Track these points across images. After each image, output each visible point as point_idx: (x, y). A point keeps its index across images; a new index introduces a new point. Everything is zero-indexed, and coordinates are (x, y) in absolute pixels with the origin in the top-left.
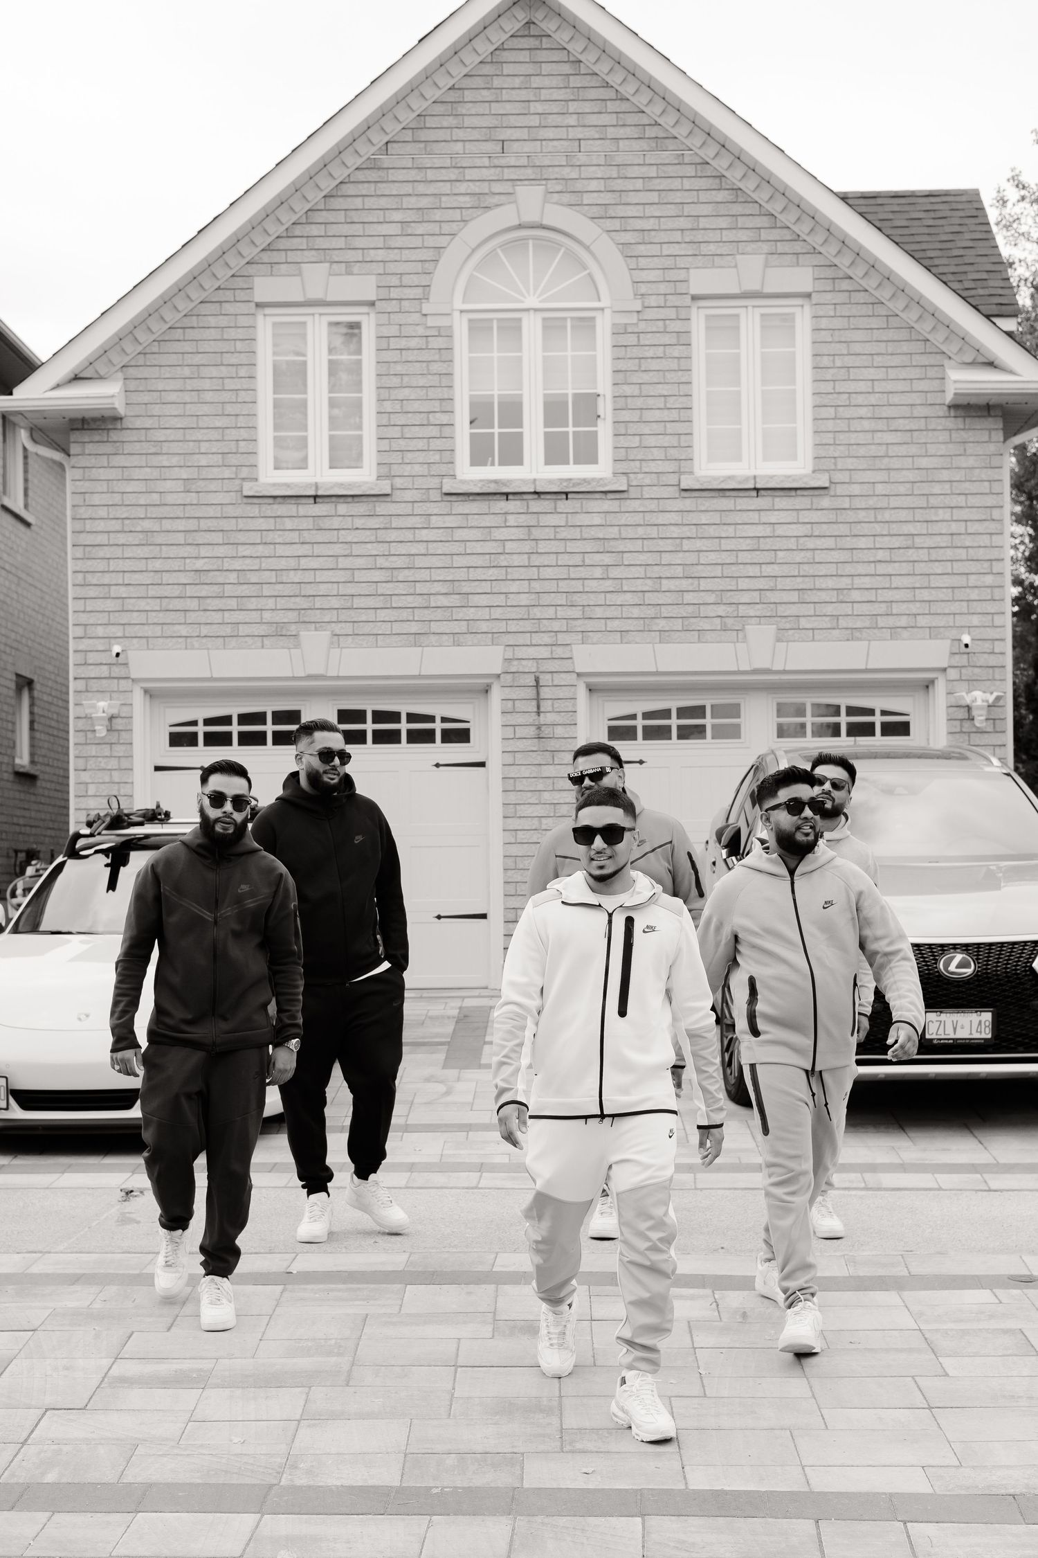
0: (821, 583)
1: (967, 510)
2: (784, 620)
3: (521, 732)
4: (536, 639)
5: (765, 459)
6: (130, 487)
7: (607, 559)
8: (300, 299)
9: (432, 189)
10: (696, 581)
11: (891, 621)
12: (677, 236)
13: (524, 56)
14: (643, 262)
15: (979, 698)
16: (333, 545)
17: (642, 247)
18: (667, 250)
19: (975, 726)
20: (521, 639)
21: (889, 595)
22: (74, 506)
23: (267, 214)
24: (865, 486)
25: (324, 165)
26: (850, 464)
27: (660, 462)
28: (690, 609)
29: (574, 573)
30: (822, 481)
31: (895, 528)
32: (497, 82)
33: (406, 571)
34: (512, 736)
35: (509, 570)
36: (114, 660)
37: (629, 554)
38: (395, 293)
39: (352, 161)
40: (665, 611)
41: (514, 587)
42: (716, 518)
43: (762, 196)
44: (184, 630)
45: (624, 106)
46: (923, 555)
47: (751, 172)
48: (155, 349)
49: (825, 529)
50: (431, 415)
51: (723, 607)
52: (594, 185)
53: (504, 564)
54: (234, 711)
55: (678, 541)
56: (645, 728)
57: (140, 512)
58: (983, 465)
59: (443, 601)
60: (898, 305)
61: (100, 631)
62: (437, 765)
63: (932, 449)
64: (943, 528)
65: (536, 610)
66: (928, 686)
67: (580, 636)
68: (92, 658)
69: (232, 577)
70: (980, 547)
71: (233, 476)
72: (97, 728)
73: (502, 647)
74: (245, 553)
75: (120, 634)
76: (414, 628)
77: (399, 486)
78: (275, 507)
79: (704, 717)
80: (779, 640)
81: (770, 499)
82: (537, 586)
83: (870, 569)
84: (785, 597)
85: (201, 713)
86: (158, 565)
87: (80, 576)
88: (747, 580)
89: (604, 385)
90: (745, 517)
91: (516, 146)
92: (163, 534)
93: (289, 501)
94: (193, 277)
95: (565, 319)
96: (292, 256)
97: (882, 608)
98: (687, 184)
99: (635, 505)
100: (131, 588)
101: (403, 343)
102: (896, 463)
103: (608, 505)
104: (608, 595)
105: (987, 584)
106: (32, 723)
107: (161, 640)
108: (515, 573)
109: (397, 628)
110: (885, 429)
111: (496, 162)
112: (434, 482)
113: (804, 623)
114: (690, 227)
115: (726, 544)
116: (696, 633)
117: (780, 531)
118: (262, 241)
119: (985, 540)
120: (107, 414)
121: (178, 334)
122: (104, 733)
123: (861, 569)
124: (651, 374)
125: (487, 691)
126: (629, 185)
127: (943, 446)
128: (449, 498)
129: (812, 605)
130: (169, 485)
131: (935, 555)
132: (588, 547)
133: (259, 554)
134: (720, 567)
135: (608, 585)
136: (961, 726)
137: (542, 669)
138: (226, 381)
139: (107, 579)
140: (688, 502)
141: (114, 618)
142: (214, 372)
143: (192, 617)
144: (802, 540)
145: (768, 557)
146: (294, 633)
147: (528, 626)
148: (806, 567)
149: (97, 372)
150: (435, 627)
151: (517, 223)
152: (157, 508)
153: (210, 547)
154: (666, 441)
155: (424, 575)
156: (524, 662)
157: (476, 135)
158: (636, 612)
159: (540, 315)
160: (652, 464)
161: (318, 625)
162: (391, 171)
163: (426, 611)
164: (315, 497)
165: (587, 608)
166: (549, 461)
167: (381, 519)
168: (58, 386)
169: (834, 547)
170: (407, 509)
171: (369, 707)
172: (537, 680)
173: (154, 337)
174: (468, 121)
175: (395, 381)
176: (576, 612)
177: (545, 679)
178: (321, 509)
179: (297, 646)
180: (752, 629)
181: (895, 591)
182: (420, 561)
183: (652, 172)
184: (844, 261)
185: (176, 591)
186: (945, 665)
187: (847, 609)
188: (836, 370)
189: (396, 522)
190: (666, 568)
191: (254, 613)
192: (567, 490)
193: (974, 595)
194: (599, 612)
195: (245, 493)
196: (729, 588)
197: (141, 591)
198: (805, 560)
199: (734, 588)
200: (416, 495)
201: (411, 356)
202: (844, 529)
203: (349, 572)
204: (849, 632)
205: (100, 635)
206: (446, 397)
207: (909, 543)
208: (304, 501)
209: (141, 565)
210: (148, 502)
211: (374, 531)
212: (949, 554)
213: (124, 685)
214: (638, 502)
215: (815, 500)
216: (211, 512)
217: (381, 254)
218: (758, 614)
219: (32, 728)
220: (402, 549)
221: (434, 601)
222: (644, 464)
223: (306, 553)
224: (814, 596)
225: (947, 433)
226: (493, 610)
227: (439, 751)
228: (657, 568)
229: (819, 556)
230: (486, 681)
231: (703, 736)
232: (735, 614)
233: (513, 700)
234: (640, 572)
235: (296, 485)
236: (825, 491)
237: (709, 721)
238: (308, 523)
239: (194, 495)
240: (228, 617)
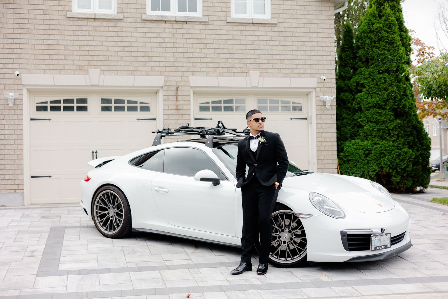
0: (275, 57)
1: (322, 34)
2: (262, 69)
3: (170, 107)
4: (176, 74)
5: (255, 13)
6: (22, 12)
7: (201, 46)
10: (232, 55)
11: (298, 71)
15: (327, 98)
16: (101, 37)
19: (326, 108)
20: (170, 74)
21: (297, 62)
24: (289, 24)
26: (284, 16)
27: (219, 12)
28: (230, 65)
29: (189, 50)
30: (275, 21)
31: (299, 39)
33: (129, 47)
34: (167, 109)
35: (166, 48)
36: (16, 77)
37: (209, 45)
40: (222, 65)
41: (168, 55)
42: (239, 33)
44: (43, 67)
46: (308, 48)
49: (275, 38)
51: (241, 64)
53: (165, 46)
54: (62, 98)
55: (226, 40)
56: (213, 107)
57: (26, 21)
58: (328, 18)
59: (142, 59)
61: (10, 66)
62: (138, 119)
63: (311, 12)
64: (315, 39)
65: (176, 63)
66: (308, 94)
67: (192, 73)
68: (7, 76)
69: (63, 48)
70: (327, 46)
71: (63, 10)
72: (9, 103)
73: (164, 76)
75: (18, 67)
76: (131, 68)
77: (126, 16)
78: (79, 22)
79: (233, 103)
80: (260, 76)
81: (257, 27)
82: (176, 55)
83: (291, 53)
84: (263, 61)
85: (49, 99)
88: (250, 55)
90: (249, 33)
92: (35, 30)
93: (84, 20)
97: (295, 67)
99: (211, 27)
100: (23, 50)
102: (299, 17)
103: (201, 26)
104: (202, 59)
105: (329, 59)
107: (34, 70)
108: (168, 50)
109: (125, 68)
110: (296, 4)
112: (139, 16)
113: (269, 71)
115: (242, 42)
116: (232, 73)
117: (261, 38)
119: (328, 44)
122: (12, 105)
123: (288, 53)
125: (157, 93)
127: (314, 11)
128: (144, 22)
129: (272, 65)
130: (37, 12)
131: (312, 49)
132: (194, 41)
133: (73, 39)
134: (240, 50)
135: (202, 55)
136: (321, 108)
137: (178, 85)
139: (12, 46)
140: (229, 27)
141: (15, 61)
143: (47, 62)
144: (268, 42)
145: (257, 47)
146: (86, 69)
148: (270, 51)
150: (139, 68)
152: (33, 20)
153: (53, 36)
154: (222, 5)
155: (135, 49)
156: (172, 82)
160: (217, 13)
161: (95, 66)
163: (136, 63)
164: (94, 19)
165: (194, 63)
166: (179, 10)
167: (119, 28)
169: (279, 44)
170: (129, 25)
171: (113, 98)
172: (177, 89)
176: (190, 65)
177: (180, 88)
178: (96, 23)
179: (88, 74)
180: (252, 73)
181: (299, 61)
182: (134, 44)
185: (41, 52)
186: (316, 87)
187: (283, 66)
189: (124, 30)
190: (222, 50)
191: (71, 61)
192: (187, 21)
193: (325, 63)
194: (198, 65)
195: (68, 16)
196: (244, 58)
197: (27, 52)
198: (269, 49)
199: (245, 58)
200: (132, 20)
202: (282, 39)
203: (107, 47)
204: (284, 74)
205: (10, 68)
207: (304, 44)
208: (90, 20)
209: (27, 41)
210: (29, 18)
211: (116, 33)
212: (317, 48)
213: (19, 87)
214: (212, 26)
215: (272, 28)
216: (54, 22)
218: (253, 67)
220: (127, 39)
221: (139, 59)
222: (214, 13)
223: (91, 39)
224: (273, 61)
225: (316, 7)
226: (160, 63)
227: (139, 114)
228: (219, 50)
229: (274, 48)
230: (158, 89)
231: (232, 110)
232: (246, 67)
233: (168, 96)
234: (213, 51)
235: (87, 14)
236: (276, 25)
237: (234, 105)
238: (91, 29)
239: (47, 16)
240: (61, 62)
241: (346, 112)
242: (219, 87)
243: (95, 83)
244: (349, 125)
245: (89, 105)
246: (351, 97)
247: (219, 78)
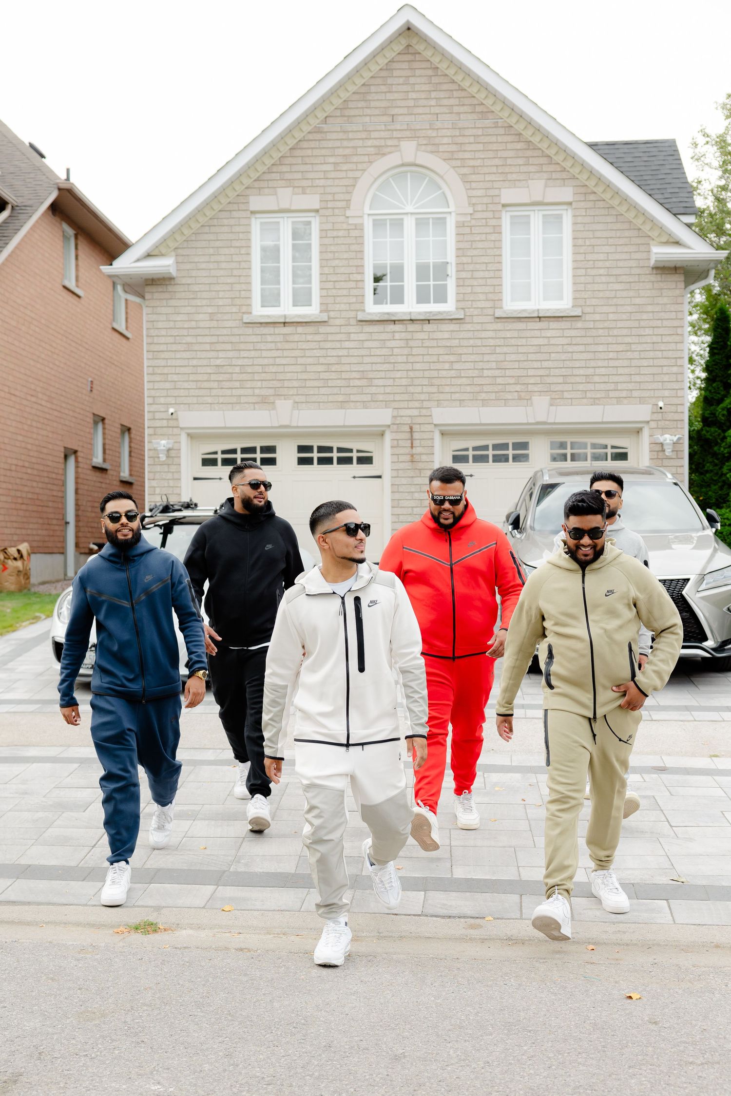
0: (576, 372)
1: (663, 329)
2: (554, 393)
3: (402, 458)
4: (411, 404)
5: (545, 299)
6: (180, 317)
7: (452, 358)
8: (276, 208)
9: (351, 144)
10: (503, 371)
11: (617, 394)
12: (494, 170)
13: (405, 65)
14: (474, 185)
15: (668, 438)
16: (294, 351)
17: (473, 176)
18: (488, 178)
19: (665, 455)
20: (402, 405)
21: (616, 379)
22: (147, 329)
23: (257, 159)
24: (603, 315)
25: (289, 131)
26: (594, 302)
27: (483, 302)
28: (500, 387)
29: (433, 366)
30: (578, 312)
31: (620, 340)
32: (389, 81)
33: (337, 365)
34: (397, 461)
35: (396, 365)
36: (170, 417)
37: (465, 356)
38: (330, 205)
39: (306, 128)
40: (485, 389)
41: (399, 374)
42: (515, 334)
43: (544, 146)
44: (209, 400)
45: (463, 94)
46: (636, 355)
47: (537, 132)
48: (193, 238)
49: (578, 340)
50: (351, 275)
51: (519, 386)
52: (445, 140)
53: (393, 361)
54: (239, 446)
55: (493, 348)
56: (474, 456)
57: (185, 332)
58: (672, 302)
59: (358, 383)
60: (623, 209)
61: (162, 400)
62: (354, 477)
63: (642, 293)
65: (411, 387)
66: (638, 431)
67: (436, 403)
68: (158, 416)
69: (237, 369)
70: (670, 350)
71: (238, 311)
72: (160, 455)
73: (391, 409)
74: (245, 355)
75: (173, 402)
76: (341, 398)
77: (332, 316)
78: (262, 329)
79: (508, 450)
80: (551, 405)
81: (547, 323)
82: (411, 374)
83: (605, 363)
84: (555, 380)
85: (220, 447)
86: (195, 362)
87: (151, 369)
88: (533, 370)
89: (451, 257)
90: (532, 333)
91: (400, 118)
92: (198, 345)
93: (269, 325)
94: (215, 197)
95: (428, 219)
96: (271, 184)
97: (612, 387)
98: (500, 139)
99: (469, 327)
100: (180, 376)
101: (335, 234)
102: (620, 301)
103: (452, 327)
104: (453, 379)
105: (674, 372)
106: (130, 452)
107: (197, 405)
108: (399, 367)
109: (331, 398)
110: (615, 281)
111: (389, 128)
112: (352, 314)
113: (566, 395)
114: (501, 164)
115: (521, 350)
116: (503, 401)
118: (254, 175)
119: (673, 346)
120: (166, 276)
121: (206, 229)
122: (164, 458)
123: (600, 363)
124: (478, 250)
125: (383, 435)
126: (466, 140)
127: (649, 291)
128: (361, 323)
129: (571, 385)
130: (201, 317)
131: (643, 355)
132: (441, 351)
133: (252, 356)
134: (518, 363)
135: (453, 373)
136: (658, 455)
137: (414, 422)
138: (234, 256)
139: (166, 370)
140: (499, 324)
141: (170, 393)
142: (226, 251)
143: (214, 392)
144: (565, 347)
145: (546, 356)
146: (272, 401)
147: (406, 397)
148: (568, 362)
149: (160, 252)
150: (353, 398)
151: (400, 162)
152: (194, 330)
153: (225, 352)
154: (487, 289)
155: (347, 368)
156: (404, 418)
157: (377, 112)
158: (468, 389)
159: (414, 217)
160: (478, 303)
161: (286, 397)
162: (328, 134)
163: (348, 389)
164: (284, 323)
165: (440, 387)
166: (419, 301)
167: (322, 335)
168: (138, 260)
170: (337, 329)
171: (315, 444)
172: (411, 428)
173: (192, 232)
174: (373, 104)
175: (330, 256)
176: (434, 389)
177: (416, 428)
178: (288, 330)
179: (274, 409)
180: (536, 399)
181: (619, 376)
182: (344, 360)
183: (480, 132)
184: (591, 183)
185: (205, 377)
186: (648, 419)
187: (591, 387)
188: (586, 247)
189: (330, 338)
190: (486, 363)
191: (249, 390)
192: (429, 318)
193: (666, 378)
194: (447, 389)
195: (245, 321)
196: (523, 375)
197: (186, 377)
198: (567, 359)
199: (526, 375)
200: (342, 322)
201: (339, 241)
202: (590, 340)
203: (304, 367)
204: (592, 400)
205: (162, 403)
206: (359, 264)
207: (628, 348)
208: (278, 325)
209: (185, 363)
210: (189, 326)
211: (318, 343)
212: (651, 354)
213: (176, 431)
214: (471, 325)
215: (573, 323)
216: (225, 332)
217: (322, 182)
218: (539, 390)
219: (130, 456)
220: (334, 353)
221: (352, 383)
222: (474, 303)
223: (279, 355)
224: (572, 380)
225: (651, 284)
226: (386, 388)
227: (355, 469)
228: (481, 364)
229: (575, 356)
230: (382, 429)
231: (507, 460)
232: (526, 390)
233: (397, 440)
234: (471, 365)
235: (273, 316)
236: (580, 318)
237: (510, 452)
238: (280, 338)
239: (215, 322)
240: (235, 392)
241: (711, 460)
242: (481, 424)
243: (286, 422)
244: (715, 482)
245: (278, 455)
246: (719, 435)
247: (480, 409)
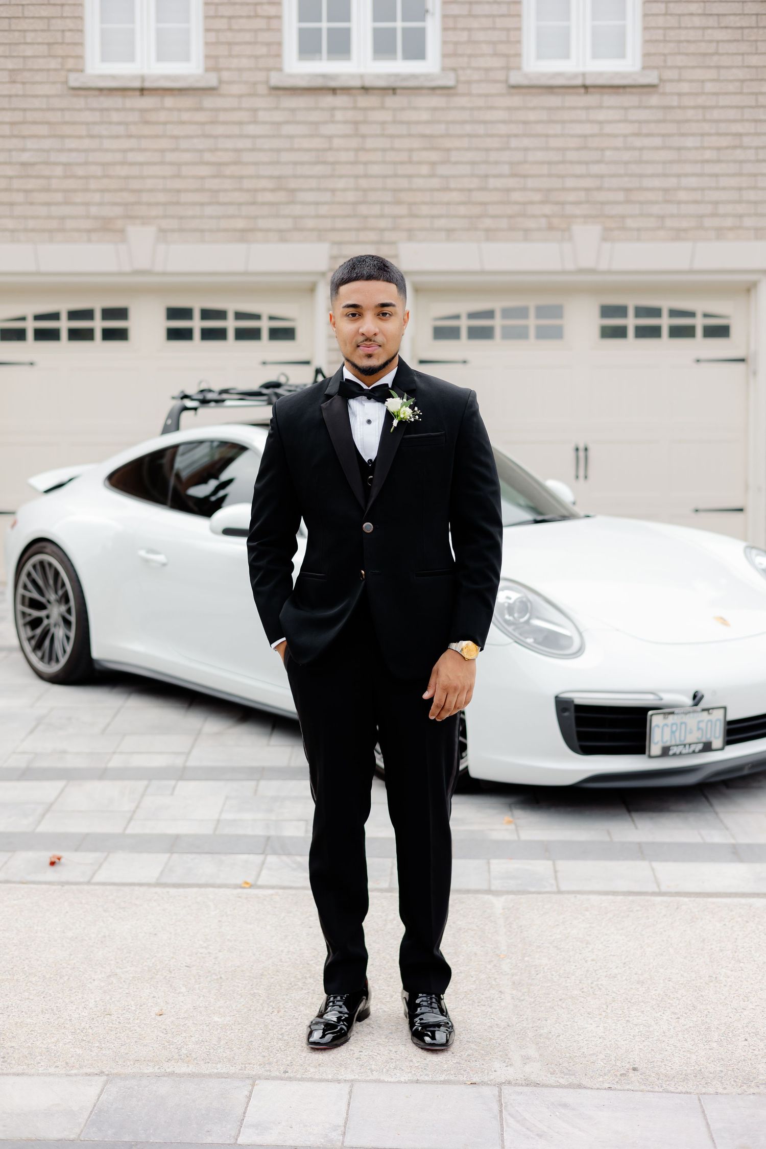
0: (648, 183)
2: (610, 220)
5: (595, 56)
7: (434, 156)
10: (522, 180)
11: (716, 222)
16: (159, 139)
20: (347, 237)
21: (716, 195)
24: (694, 84)
26: (680, 61)
27: (488, 58)
28: (516, 208)
29: (401, 170)
30: (651, 78)
31: (723, 127)
33: (234, 166)
35: (336, 166)
37: (456, 152)
40: (492, 210)
41: (341, 184)
42: (544, 115)
44: (10, 224)
46: (750, 155)
49: (652, 128)
50: (258, 7)
51: (549, 206)
53: (331, 160)
54: (63, 307)
55: (505, 139)
56: (470, 328)
59: (269, 197)
62: (264, 363)
65: (362, 206)
66: (749, 289)
67: (406, 234)
69: (59, 171)
71: (59, 67)
73: (329, 244)
76: (240, 224)
77: (225, 79)
78: (102, 99)
79: (527, 318)
80: (604, 239)
81: (598, 96)
82: (363, 183)
83: (697, 169)
84: (612, 196)
85: (30, 310)
88: (573, 179)
90: (573, 115)
93: (114, 93)
97: (709, 209)
99: (464, 101)
102: (725, 61)
103: (435, 101)
104: (434, 193)
108: (341, 170)
109: (223, 224)
112: (260, 76)
113: (630, 223)
115: (553, 143)
116: (522, 232)
117: (608, 129)
123: (689, 168)
125: (313, 290)
128: (277, 92)
129: (638, 205)
132: (415, 144)
133: (85, 148)
134: (547, 166)
135: (435, 183)
140: (516, 99)
143: (18, 210)
144: (630, 139)
145: (596, 155)
146: (120, 228)
147: (354, 223)
148: (633, 166)
150: (261, 223)
153: (36, 139)
154: (495, 36)
155: (250, 170)
158: (462, 210)
160: (481, 59)
161: (145, 220)
163: (252, 207)
164: (141, 90)
165: (413, 206)
166: (377, 56)
167: (208, 113)
169: (661, 146)
170: (234, 103)
171: (197, 305)
176: (402, 210)
178: (147, 102)
179: (124, 241)
180: (578, 229)
182: (247, 157)
187: (673, 209)
189: (222, 117)
190: (493, 165)
191: (80, 207)
192: (394, 85)
194: (425, 210)
195: (73, 83)
196: (556, 186)
198: (633, 159)
199: (560, 187)
200: (243, 89)
202: (672, 128)
203: (175, 167)
204: (674, 232)
207: (737, 143)
208: (130, 93)
211: (200, 126)
214: (467, 98)
215: (644, 98)
216: (37, 103)
218: (584, 213)
220: (230, 144)
221: (261, 197)
222: (472, 59)
223: (132, 147)
224: (640, 196)
226: (319, 206)
227: (266, 348)
228: (483, 166)
229: (647, 155)
230: (312, 279)
231: (525, 336)
232: (561, 213)
234: (466, 169)
235: (123, 77)
236: (654, 89)
237: (532, 322)
238: (134, 117)
239: (19, 86)
240: (56, 211)
242: (483, 272)
243: (143, 263)
245: (132, 324)
247: (482, 245)
